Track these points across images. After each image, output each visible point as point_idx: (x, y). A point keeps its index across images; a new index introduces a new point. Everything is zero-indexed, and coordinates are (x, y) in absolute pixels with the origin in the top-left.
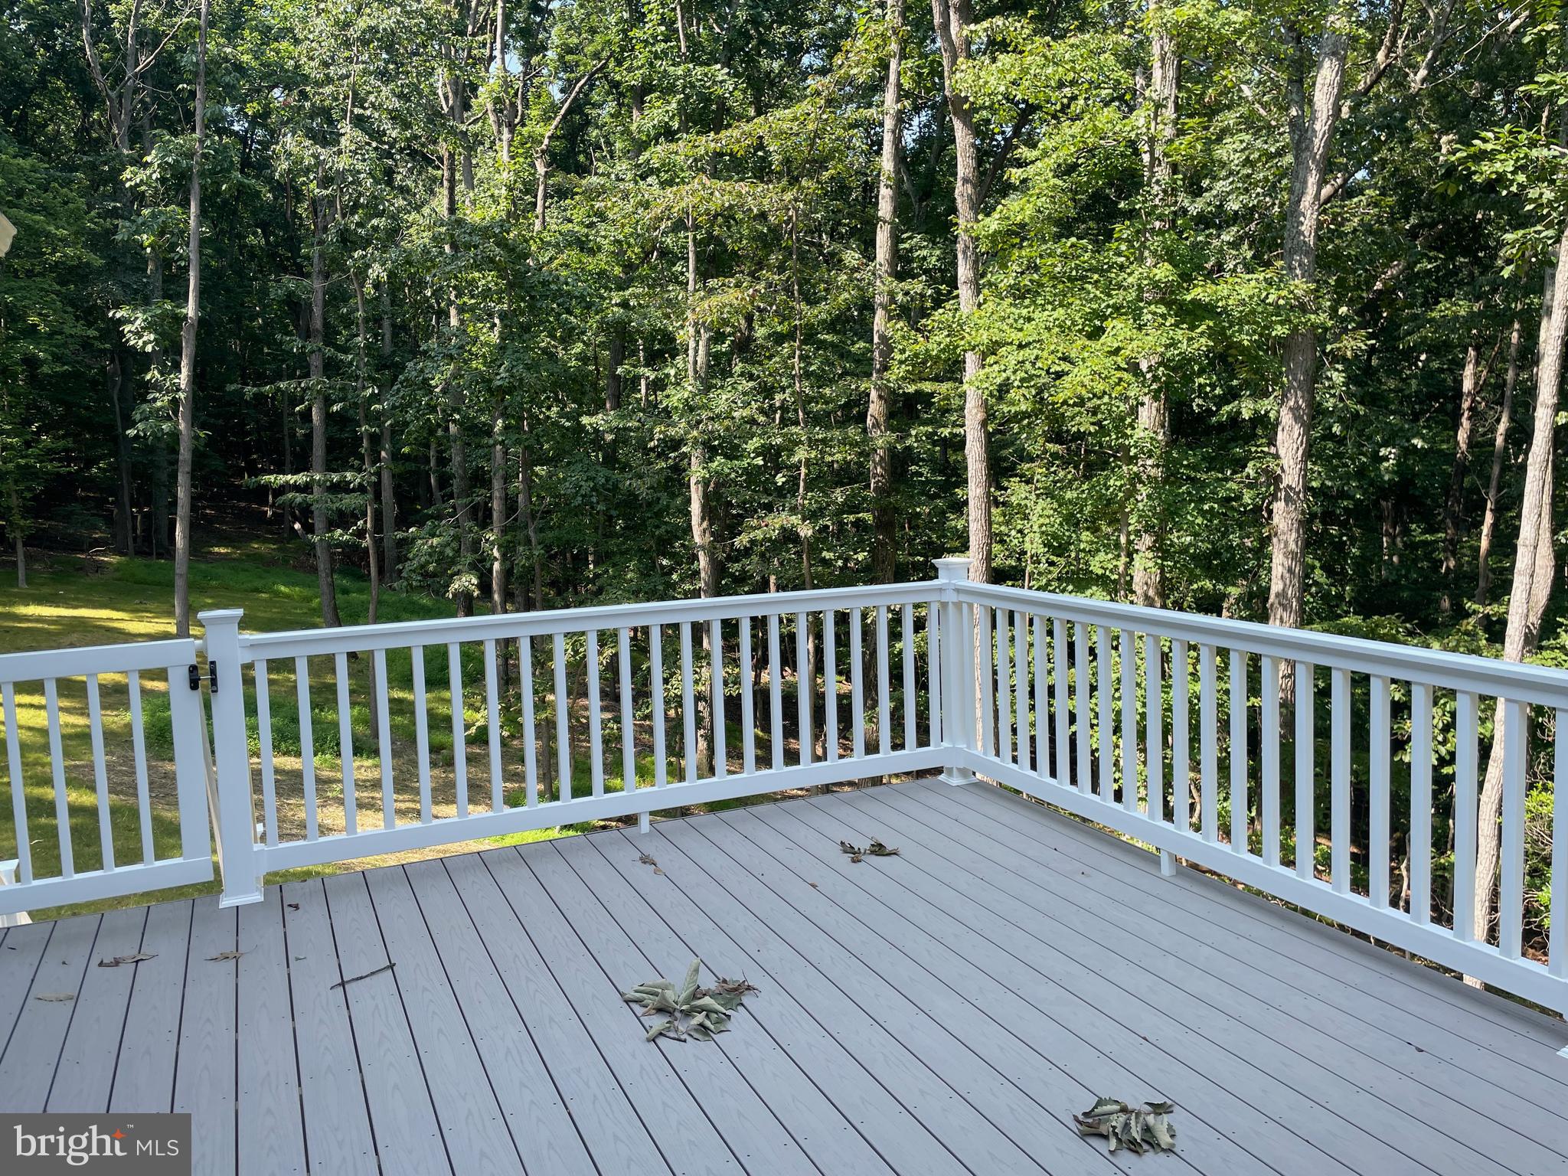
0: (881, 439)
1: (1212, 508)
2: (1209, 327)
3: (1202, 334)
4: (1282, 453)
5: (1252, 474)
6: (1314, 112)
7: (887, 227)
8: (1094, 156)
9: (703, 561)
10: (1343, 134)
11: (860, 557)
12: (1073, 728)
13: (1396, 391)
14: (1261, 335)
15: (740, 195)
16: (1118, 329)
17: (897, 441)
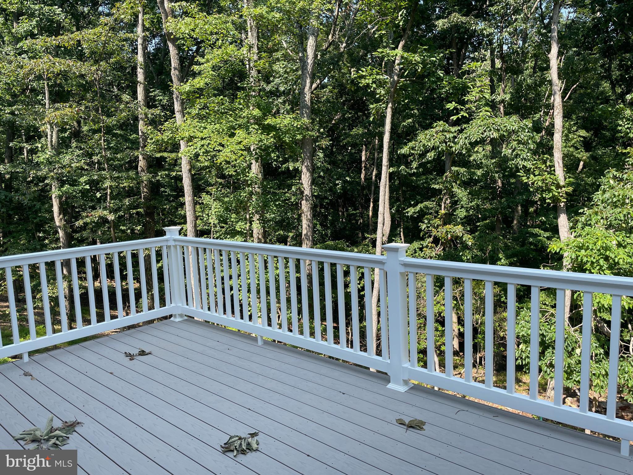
0: (145, 177)
1: (279, 204)
2: (274, 135)
3: (272, 137)
4: (304, 182)
5: (294, 191)
6: (307, 56)
7: (142, 86)
8: (227, 64)
9: (61, 234)
10: (318, 65)
11: (139, 228)
12: (232, 292)
13: (342, 160)
14: (292, 138)
15: (69, 65)
16: (240, 134)
17: (152, 177)
